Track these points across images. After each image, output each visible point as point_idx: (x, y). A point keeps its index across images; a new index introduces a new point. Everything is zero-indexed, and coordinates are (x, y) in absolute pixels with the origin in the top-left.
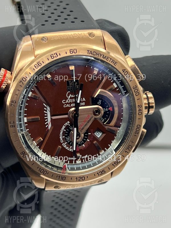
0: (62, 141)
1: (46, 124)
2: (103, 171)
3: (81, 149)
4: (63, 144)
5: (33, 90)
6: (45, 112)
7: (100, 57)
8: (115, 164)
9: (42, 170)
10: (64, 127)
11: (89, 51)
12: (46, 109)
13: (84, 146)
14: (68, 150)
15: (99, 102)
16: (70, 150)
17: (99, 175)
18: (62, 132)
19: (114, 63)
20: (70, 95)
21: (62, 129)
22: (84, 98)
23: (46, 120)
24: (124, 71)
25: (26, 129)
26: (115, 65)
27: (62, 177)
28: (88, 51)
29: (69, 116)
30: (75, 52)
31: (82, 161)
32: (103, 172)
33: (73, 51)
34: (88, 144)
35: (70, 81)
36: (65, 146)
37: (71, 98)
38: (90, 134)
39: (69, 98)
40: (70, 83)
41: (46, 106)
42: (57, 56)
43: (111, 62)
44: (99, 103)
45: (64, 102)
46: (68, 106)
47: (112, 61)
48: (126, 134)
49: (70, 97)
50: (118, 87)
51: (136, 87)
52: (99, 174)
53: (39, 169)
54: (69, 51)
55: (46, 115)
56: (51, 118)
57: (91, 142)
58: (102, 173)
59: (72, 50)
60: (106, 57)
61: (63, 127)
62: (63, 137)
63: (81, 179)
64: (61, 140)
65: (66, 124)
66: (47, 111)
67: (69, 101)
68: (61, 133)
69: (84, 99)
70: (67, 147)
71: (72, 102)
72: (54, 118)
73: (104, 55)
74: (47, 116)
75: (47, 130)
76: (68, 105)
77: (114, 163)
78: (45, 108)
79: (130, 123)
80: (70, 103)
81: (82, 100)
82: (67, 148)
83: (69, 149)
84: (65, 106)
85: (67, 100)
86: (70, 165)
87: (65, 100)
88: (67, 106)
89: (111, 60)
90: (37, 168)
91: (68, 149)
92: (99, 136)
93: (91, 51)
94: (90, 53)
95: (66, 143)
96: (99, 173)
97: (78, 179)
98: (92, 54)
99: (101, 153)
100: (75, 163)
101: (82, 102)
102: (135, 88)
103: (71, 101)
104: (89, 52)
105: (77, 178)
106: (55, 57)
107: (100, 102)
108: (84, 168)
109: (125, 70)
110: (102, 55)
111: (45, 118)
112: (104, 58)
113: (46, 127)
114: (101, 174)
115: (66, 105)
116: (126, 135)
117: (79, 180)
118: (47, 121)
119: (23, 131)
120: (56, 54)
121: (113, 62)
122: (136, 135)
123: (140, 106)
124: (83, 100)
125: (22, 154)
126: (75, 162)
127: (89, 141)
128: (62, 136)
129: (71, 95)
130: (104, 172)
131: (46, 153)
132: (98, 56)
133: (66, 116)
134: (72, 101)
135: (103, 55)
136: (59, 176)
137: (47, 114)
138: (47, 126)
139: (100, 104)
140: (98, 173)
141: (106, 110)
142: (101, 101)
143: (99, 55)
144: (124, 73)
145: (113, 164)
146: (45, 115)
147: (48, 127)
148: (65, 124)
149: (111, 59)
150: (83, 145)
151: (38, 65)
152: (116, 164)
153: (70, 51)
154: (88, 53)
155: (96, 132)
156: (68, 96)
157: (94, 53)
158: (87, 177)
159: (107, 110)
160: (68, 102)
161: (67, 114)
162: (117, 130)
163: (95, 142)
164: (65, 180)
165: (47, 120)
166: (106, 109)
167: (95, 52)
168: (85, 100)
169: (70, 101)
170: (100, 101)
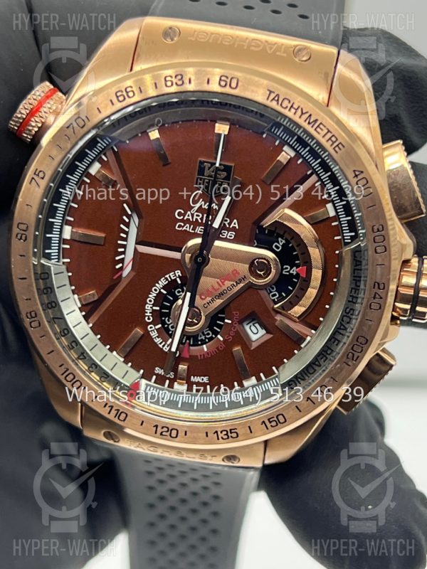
0: (149, 319)
1: (117, 258)
2: (231, 430)
3: (194, 354)
4: (151, 328)
5: (106, 159)
6: (122, 226)
7: (300, 117)
8: (270, 422)
9: (71, 376)
10: (162, 282)
11: (274, 92)
12: (127, 220)
13: (206, 350)
14: (161, 346)
15: (276, 244)
16: (166, 349)
17: (218, 439)
18: (155, 295)
19: (335, 144)
20: (201, 203)
21: (157, 285)
22: (235, 221)
23: (120, 250)
24: (357, 173)
25: (63, 258)
26: (336, 152)
27: (118, 410)
28: (271, 92)
29: (183, 256)
30: (234, 85)
31: (190, 389)
32: (231, 433)
33: (228, 81)
34: (217, 348)
35: (207, 162)
36: (154, 334)
37: (200, 209)
38: (230, 322)
39: (196, 208)
40: (207, 168)
41: (130, 213)
42: (183, 83)
43: (328, 141)
44: (276, 246)
45: (180, 214)
46: (188, 228)
47: (330, 139)
48: (326, 352)
49: (198, 206)
50: (337, 218)
51: (381, 229)
52: (220, 435)
53: (63, 370)
54: (218, 79)
55: (125, 236)
56: (135, 249)
57: (228, 344)
58: (227, 434)
59: (227, 77)
60: (316, 121)
61: (160, 282)
62: (154, 308)
63: (168, 434)
64: (148, 314)
65: (170, 276)
66: (128, 228)
67: (193, 215)
68: (152, 296)
69: (235, 224)
70: (158, 337)
71: (200, 221)
72: (143, 249)
73: (310, 115)
74: (125, 239)
75: (117, 276)
76: (188, 225)
77: (269, 420)
78: (125, 217)
79: (344, 326)
80: (196, 224)
81: (230, 224)
82: (158, 341)
83: (163, 346)
84: (180, 226)
85: (189, 213)
86: (154, 387)
87: (183, 212)
88: (185, 228)
89: (329, 135)
90: (60, 366)
91: (161, 343)
92: (254, 337)
93: (278, 95)
94: (274, 99)
95: (157, 327)
96: (219, 433)
97: (159, 430)
98: (278, 103)
99: (246, 383)
100: (169, 386)
101: (229, 230)
102: (378, 231)
103: (198, 218)
104: (272, 96)
105: (156, 426)
106: (176, 84)
107: (281, 244)
108: (187, 407)
109: (362, 172)
110: (307, 112)
111: (119, 242)
112: (309, 123)
113: (117, 267)
114: (226, 437)
115: (183, 224)
116: (325, 356)
117: (161, 434)
118: (124, 253)
119: (50, 259)
120: (180, 77)
121: (333, 143)
122: (350, 363)
123: (382, 287)
124: (232, 225)
125: (29, 315)
126: (171, 386)
127: (222, 339)
128: (154, 305)
129: (203, 203)
130: (234, 435)
131: (99, 336)
132: (295, 113)
133: (177, 255)
134: (202, 219)
135: (307, 115)
136: (112, 407)
137: (127, 233)
138: (121, 265)
139: (278, 250)
140: (216, 432)
141: (291, 272)
142: (284, 241)
143: (299, 112)
144: (356, 180)
145: (264, 422)
146: (122, 235)
147: (121, 269)
148: (167, 276)
149: (329, 131)
150: (204, 346)
151: (125, 93)
152: (274, 424)
153: (220, 79)
154: (268, 99)
155: (251, 324)
156: (195, 202)
157: (286, 103)
158: (186, 432)
159: (295, 273)
160: (190, 217)
161: (179, 250)
162: (308, 333)
163: (237, 349)
164: (124, 420)
165: (123, 250)
166: (291, 269)
167: (289, 102)
168: (237, 226)
169: (195, 217)
170: (282, 242)
